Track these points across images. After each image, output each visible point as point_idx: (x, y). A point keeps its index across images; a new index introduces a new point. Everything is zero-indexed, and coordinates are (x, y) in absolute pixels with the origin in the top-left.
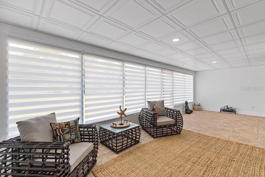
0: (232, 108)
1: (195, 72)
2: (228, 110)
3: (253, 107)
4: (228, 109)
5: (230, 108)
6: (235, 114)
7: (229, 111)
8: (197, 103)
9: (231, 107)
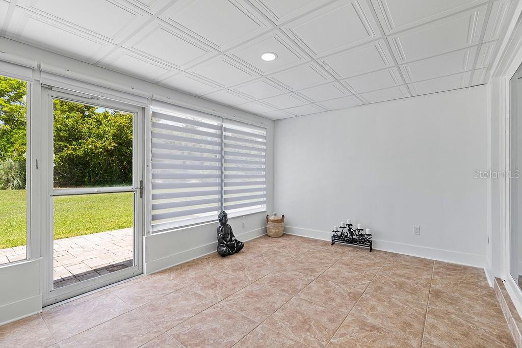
0: (361, 232)
1: (275, 121)
2: (351, 237)
3: (418, 231)
4: (352, 234)
5: (357, 232)
6: (371, 250)
7: (353, 241)
8: (275, 215)
9: (360, 230)
